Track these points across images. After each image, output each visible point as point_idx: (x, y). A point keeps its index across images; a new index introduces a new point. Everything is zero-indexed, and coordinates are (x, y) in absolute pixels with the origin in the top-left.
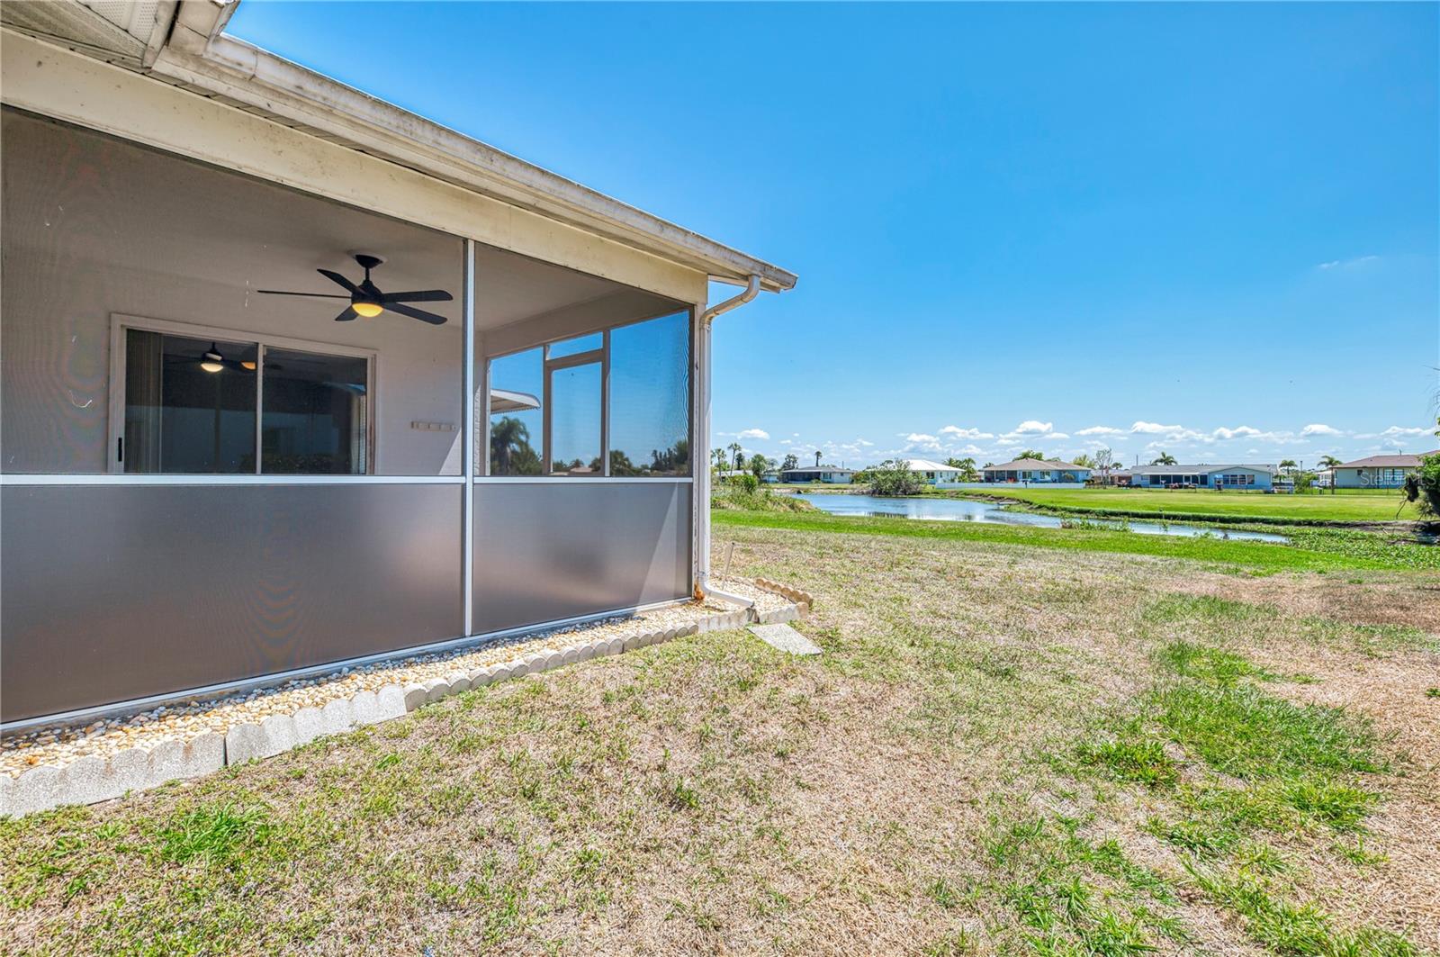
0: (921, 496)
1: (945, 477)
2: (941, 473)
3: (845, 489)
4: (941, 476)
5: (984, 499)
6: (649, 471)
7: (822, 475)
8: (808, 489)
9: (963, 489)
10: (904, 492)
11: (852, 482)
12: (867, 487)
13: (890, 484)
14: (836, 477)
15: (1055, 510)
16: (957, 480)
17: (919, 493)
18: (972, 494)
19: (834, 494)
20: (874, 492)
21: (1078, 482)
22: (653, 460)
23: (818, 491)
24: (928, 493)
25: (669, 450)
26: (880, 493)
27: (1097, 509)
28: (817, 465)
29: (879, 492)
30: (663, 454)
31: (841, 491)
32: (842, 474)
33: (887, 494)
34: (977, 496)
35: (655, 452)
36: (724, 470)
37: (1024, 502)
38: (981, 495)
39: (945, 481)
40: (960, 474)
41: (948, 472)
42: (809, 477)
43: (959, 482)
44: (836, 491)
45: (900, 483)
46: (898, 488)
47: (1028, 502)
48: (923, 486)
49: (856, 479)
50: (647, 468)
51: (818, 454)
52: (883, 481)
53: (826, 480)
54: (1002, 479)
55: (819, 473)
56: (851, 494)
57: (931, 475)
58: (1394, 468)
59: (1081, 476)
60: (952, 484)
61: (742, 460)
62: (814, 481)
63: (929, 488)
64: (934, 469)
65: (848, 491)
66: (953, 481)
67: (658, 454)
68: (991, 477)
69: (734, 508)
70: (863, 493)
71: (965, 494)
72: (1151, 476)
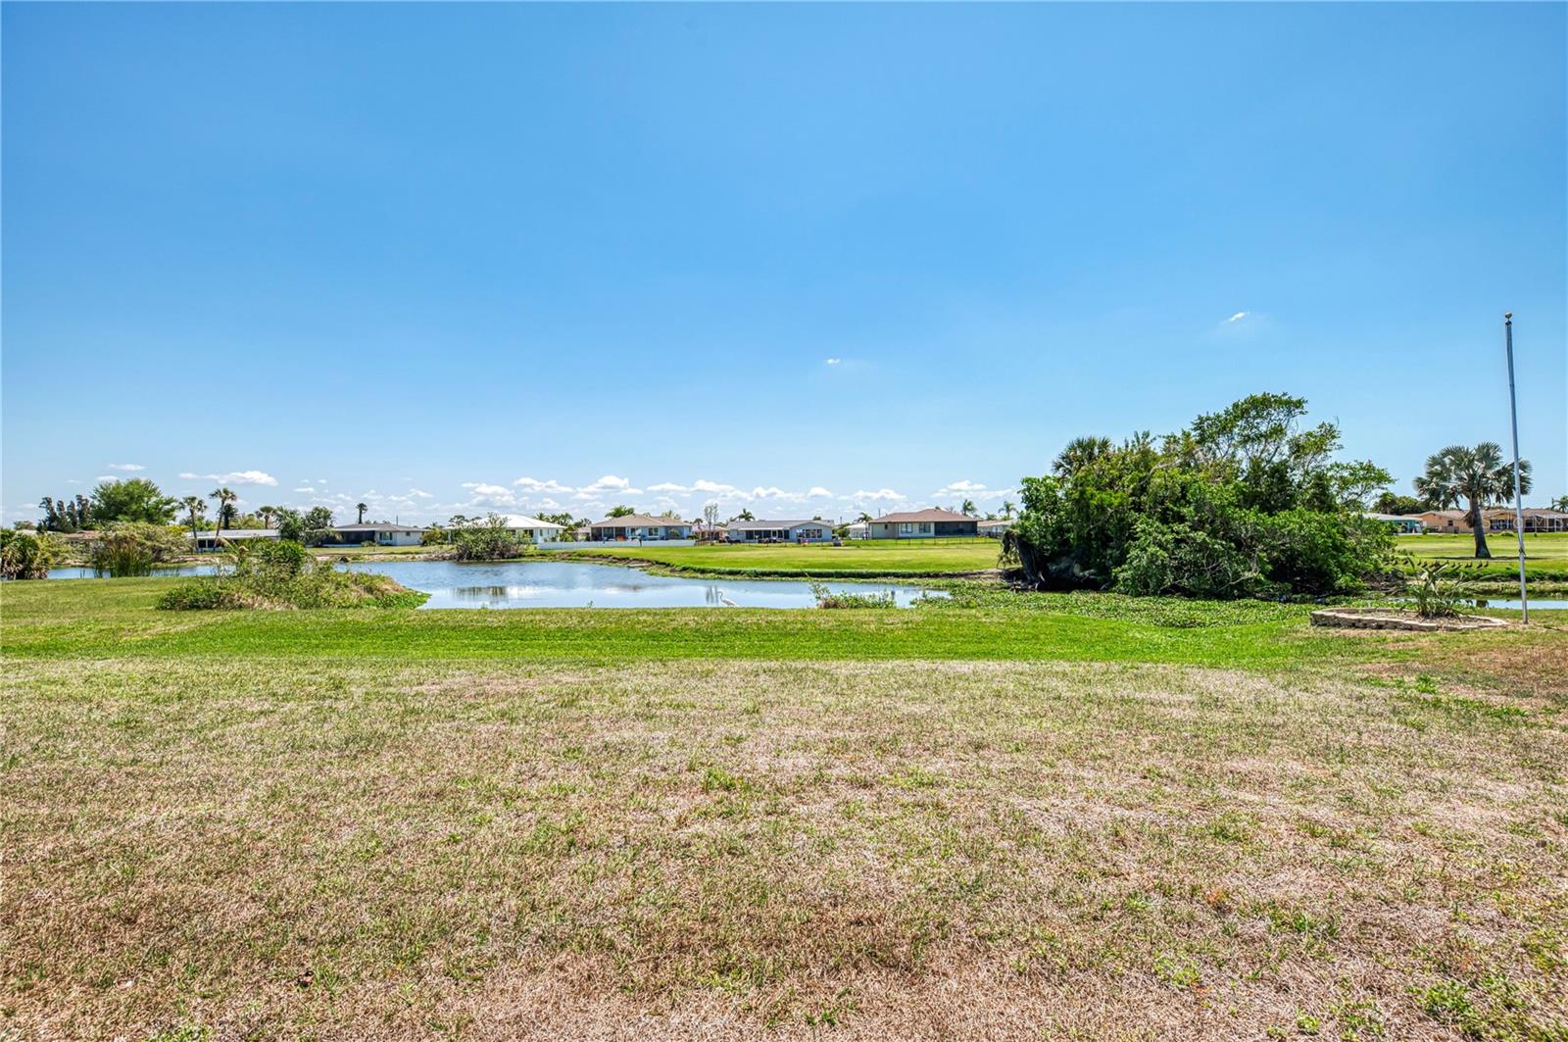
0: (524, 559)
1: (545, 535)
2: (541, 531)
3: (417, 553)
4: (541, 535)
5: (604, 561)
6: (33, 533)
7: (378, 536)
8: (359, 555)
9: (575, 550)
10: (502, 555)
11: (424, 544)
12: (448, 549)
13: (482, 545)
14: (399, 538)
15: (703, 571)
16: (558, 539)
17: (521, 556)
18: (588, 556)
19: (402, 560)
20: (461, 557)
21: (683, 538)
22: (44, 515)
23: (375, 557)
24: (532, 556)
25: (79, 498)
26: (469, 557)
27: (749, 569)
28: (360, 522)
29: (467, 557)
30: (66, 505)
31: (411, 556)
32: (408, 533)
33: (478, 558)
34: (594, 557)
35: (48, 501)
36: (201, 529)
37: (657, 563)
38: (599, 556)
39: (546, 541)
40: (561, 532)
41: (548, 529)
42: (354, 538)
43: (561, 540)
44: (403, 556)
45: (496, 544)
46: (494, 550)
47: (664, 564)
48: (525, 546)
49: (429, 538)
50: (28, 527)
51: (362, 507)
52: (473, 541)
53: (385, 542)
54: (610, 537)
55: (373, 532)
56: (426, 560)
57: (531, 532)
59: (686, 532)
60: (555, 543)
61: (232, 515)
62: (365, 544)
63: (531, 549)
64: (533, 526)
65: (421, 556)
66: (554, 539)
67: (54, 505)
68: (597, 535)
69: (266, 604)
70: (444, 559)
71: (580, 555)
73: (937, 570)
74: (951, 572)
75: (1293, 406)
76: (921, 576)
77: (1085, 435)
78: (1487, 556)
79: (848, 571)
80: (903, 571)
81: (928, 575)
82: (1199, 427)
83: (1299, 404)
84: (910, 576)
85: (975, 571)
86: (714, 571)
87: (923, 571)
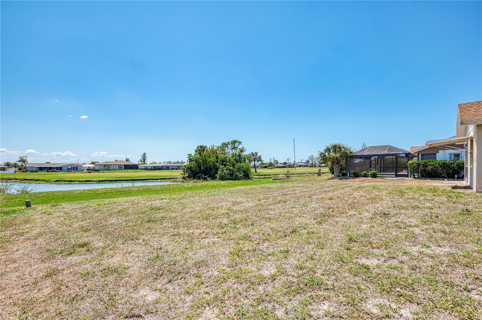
58: (114, 165)
72: (39, 167)
73: (165, 177)
74: (169, 178)
75: (240, 143)
76: (160, 179)
77: (201, 144)
78: (257, 172)
79: (136, 179)
80: (155, 178)
81: (163, 179)
82: (222, 145)
83: (241, 143)
84: (157, 179)
85: (175, 177)
86: (77, 181)
87: (161, 178)
